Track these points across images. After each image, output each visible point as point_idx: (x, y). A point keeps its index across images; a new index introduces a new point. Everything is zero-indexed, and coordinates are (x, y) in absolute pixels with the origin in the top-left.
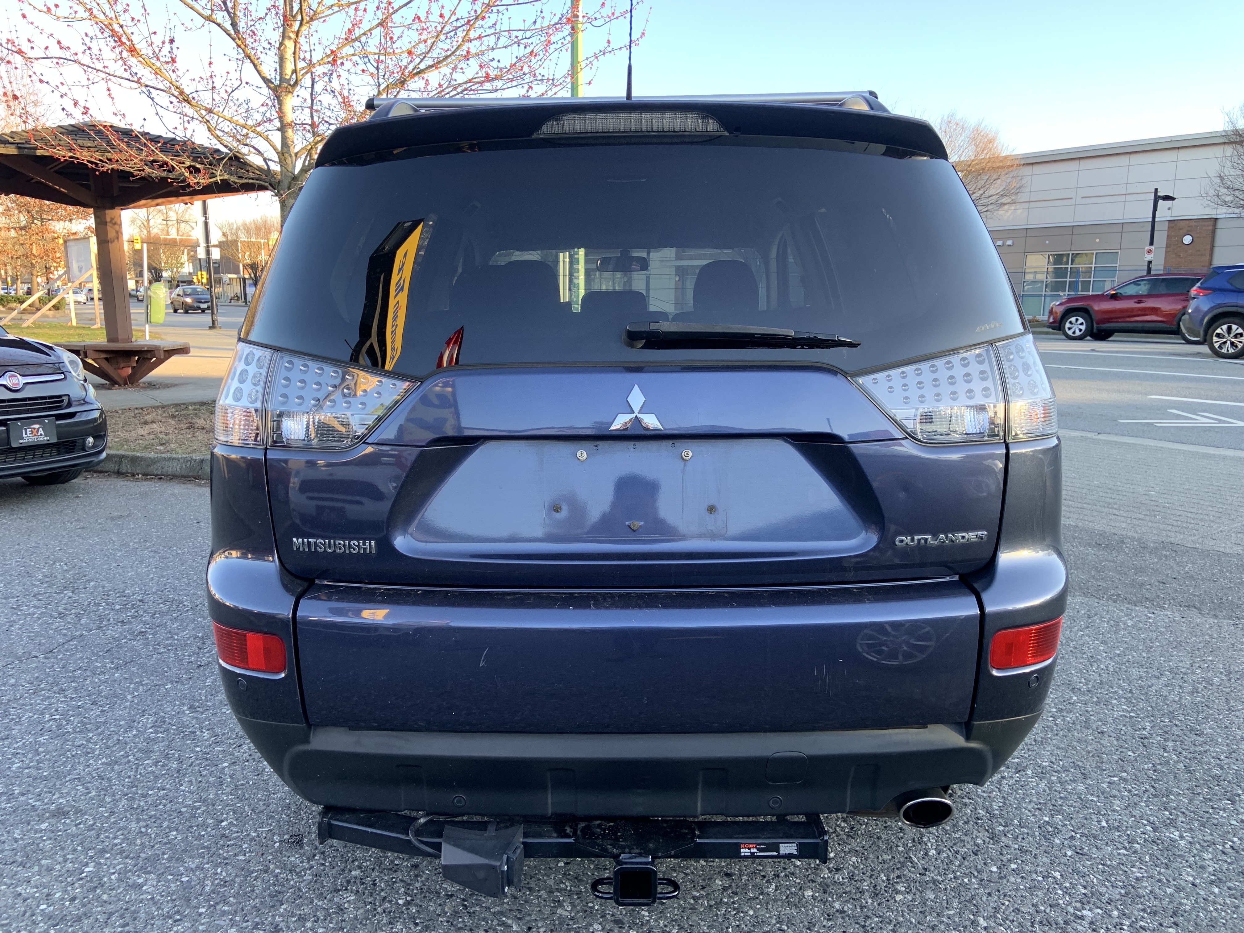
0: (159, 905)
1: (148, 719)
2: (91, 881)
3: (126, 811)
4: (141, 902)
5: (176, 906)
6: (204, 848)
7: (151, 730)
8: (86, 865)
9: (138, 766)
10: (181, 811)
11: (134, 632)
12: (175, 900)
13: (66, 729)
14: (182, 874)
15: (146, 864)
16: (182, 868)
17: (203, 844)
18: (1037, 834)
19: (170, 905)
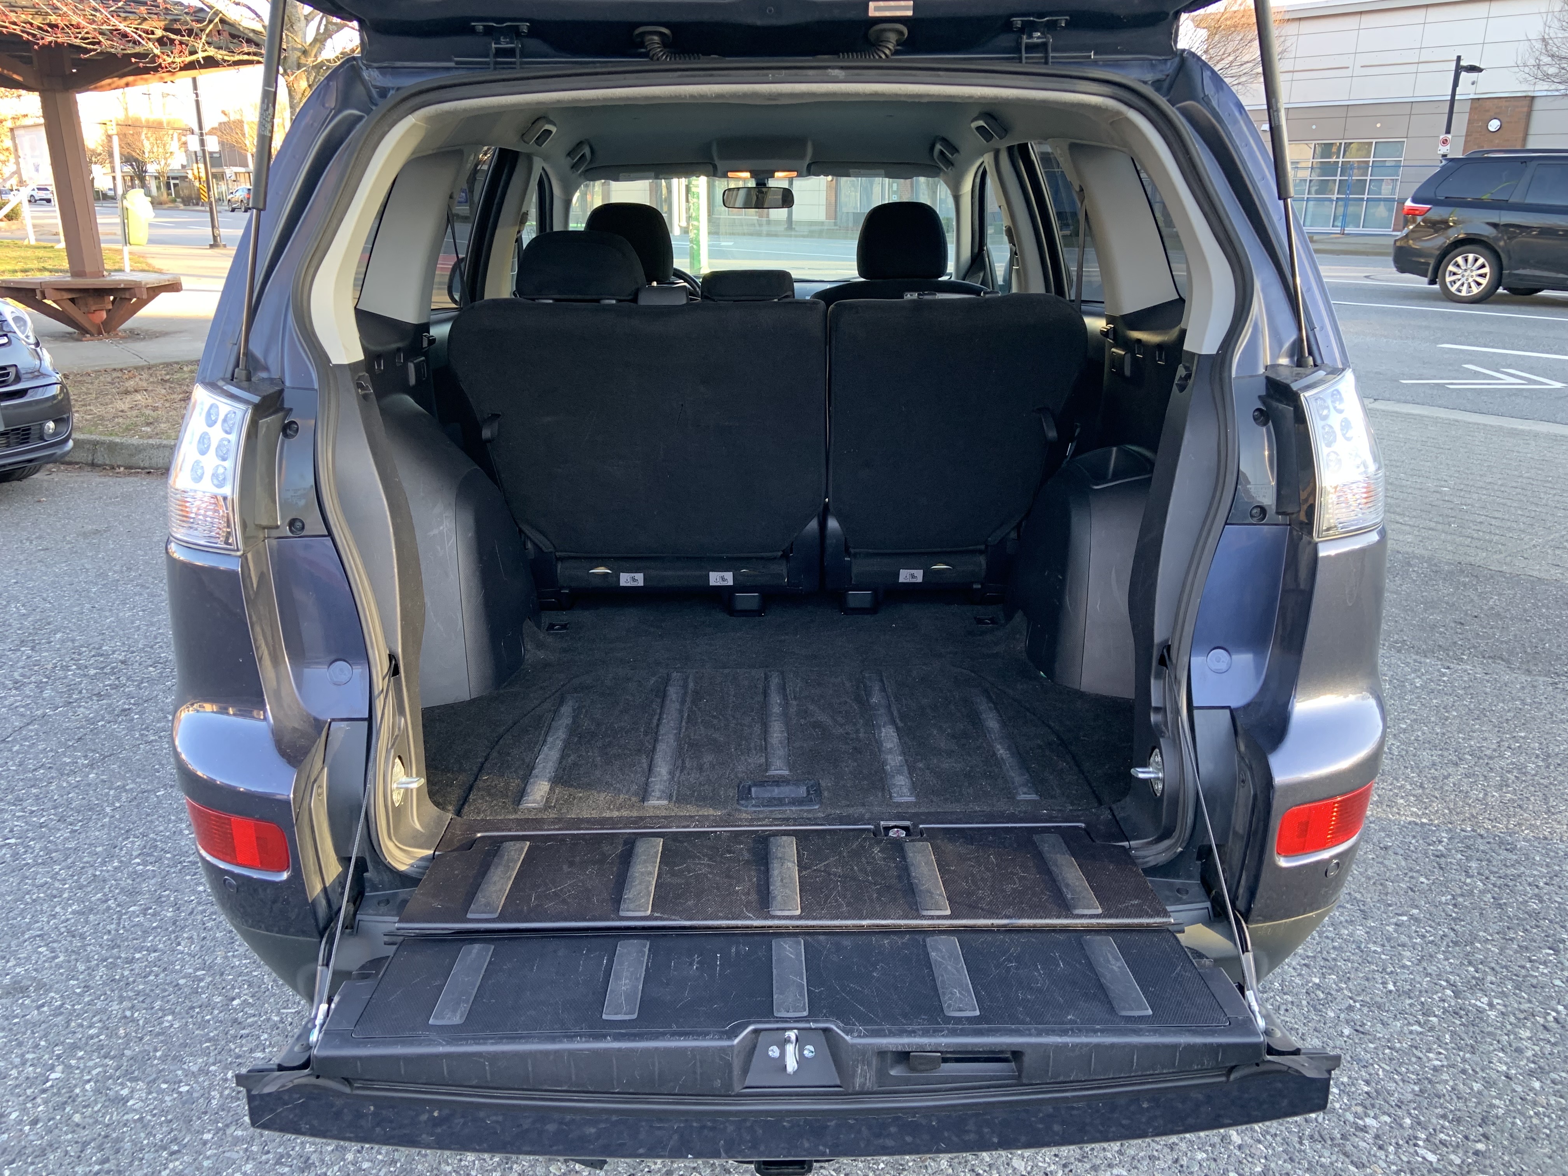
0: (149, 1130)
1: (133, 842)
2: (58, 1094)
3: (105, 984)
4: (125, 1125)
5: (172, 1130)
6: (209, 1040)
7: (138, 860)
8: (52, 1068)
9: (120, 914)
10: (178, 984)
11: (114, 710)
12: (171, 1121)
13: (24, 859)
14: (181, 1081)
15: (131, 1066)
16: (179, 1072)
17: (208, 1034)
18: (1304, 1003)
19: (164, 1129)
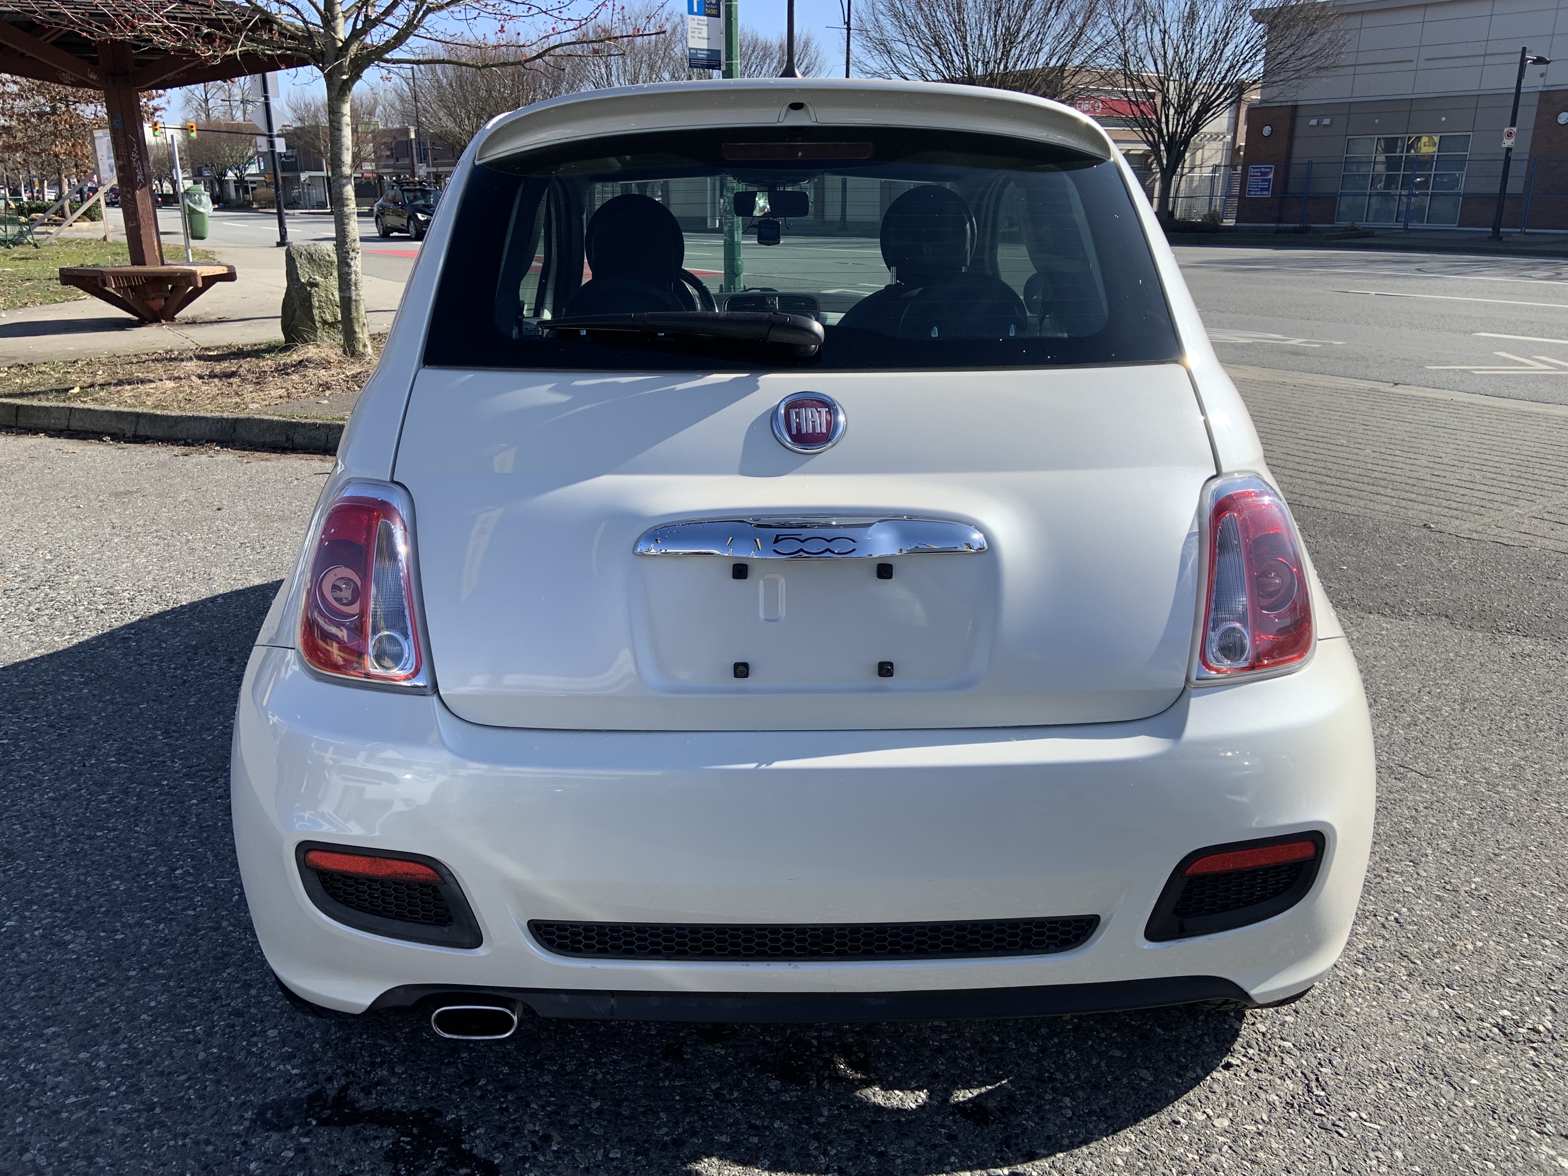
0: (83, 966)
1: (112, 744)
2: (10, 937)
3: (66, 855)
4: (63, 963)
5: (103, 967)
6: (148, 900)
7: (113, 759)
8: (8, 918)
9: (89, 801)
10: (130, 857)
12: (103, 960)
13: (13, 756)
14: (118, 931)
15: (76, 918)
16: (118, 924)
17: (148, 895)
19: (97, 966)
